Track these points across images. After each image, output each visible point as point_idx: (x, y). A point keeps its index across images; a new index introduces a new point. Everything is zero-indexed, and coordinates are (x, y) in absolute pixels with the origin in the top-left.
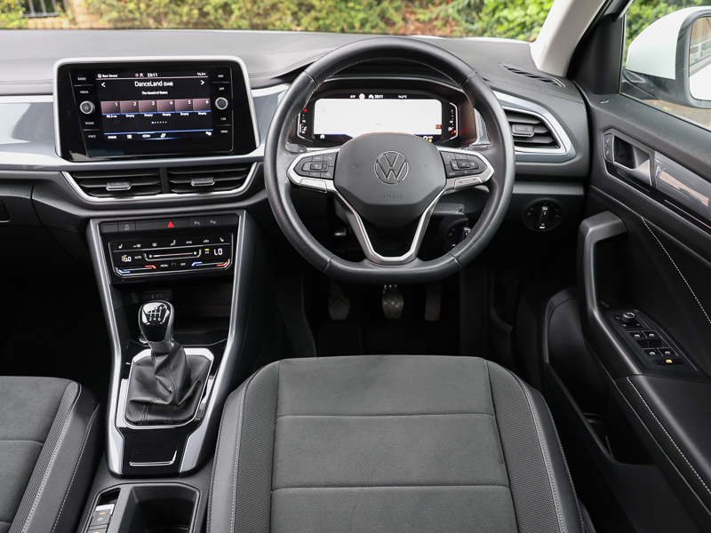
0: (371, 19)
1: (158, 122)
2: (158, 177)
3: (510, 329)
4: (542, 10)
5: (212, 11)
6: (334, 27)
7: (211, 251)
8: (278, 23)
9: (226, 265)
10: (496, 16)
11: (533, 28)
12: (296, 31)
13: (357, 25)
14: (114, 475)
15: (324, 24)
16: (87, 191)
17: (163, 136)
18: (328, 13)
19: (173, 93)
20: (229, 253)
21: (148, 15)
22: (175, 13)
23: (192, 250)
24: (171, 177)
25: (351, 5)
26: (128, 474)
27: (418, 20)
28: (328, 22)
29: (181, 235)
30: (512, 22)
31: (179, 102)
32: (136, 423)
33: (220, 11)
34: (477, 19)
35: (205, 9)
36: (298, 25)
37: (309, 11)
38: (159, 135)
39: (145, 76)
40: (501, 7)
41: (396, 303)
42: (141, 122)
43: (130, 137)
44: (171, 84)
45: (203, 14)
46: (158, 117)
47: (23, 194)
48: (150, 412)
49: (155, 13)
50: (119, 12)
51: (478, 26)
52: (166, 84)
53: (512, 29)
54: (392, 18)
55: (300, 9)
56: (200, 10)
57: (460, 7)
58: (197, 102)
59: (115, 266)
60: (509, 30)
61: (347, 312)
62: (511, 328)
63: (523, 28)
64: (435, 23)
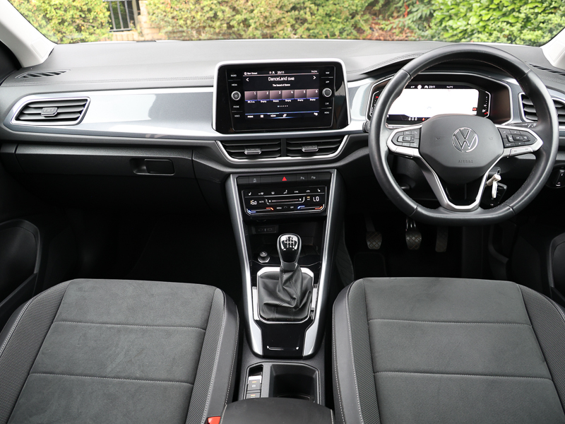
0: (347, 28)
1: (281, 106)
2: (279, 145)
3: (505, 260)
4: (481, 20)
5: (236, 25)
6: (321, 35)
7: (311, 199)
8: (281, 33)
9: (322, 208)
10: (443, 25)
11: (473, 34)
12: (294, 38)
13: (337, 33)
14: (256, 355)
15: (314, 33)
16: (230, 154)
17: (285, 115)
18: (316, 25)
19: (294, 86)
20: (324, 200)
21: (192, 28)
22: (210, 26)
23: (299, 197)
24: (289, 145)
25: (333, 18)
26: (267, 355)
27: (382, 29)
28: (316, 31)
29: (291, 186)
30: (456, 29)
31: (297, 92)
32: (268, 320)
33: (242, 24)
34: (428, 27)
35: (231, 24)
36: (295, 34)
37: (303, 23)
38: (282, 115)
39: (276, 73)
40: (447, 19)
41: (416, 238)
42: (271, 106)
43: (262, 116)
44: (293, 79)
45: (230, 27)
46: (282, 102)
47: (186, 156)
48: (278, 312)
49: (197, 27)
50: (173, 26)
51: (429, 32)
52: (289, 79)
53: (456, 35)
54: (362, 28)
55: (297, 22)
56: (228, 24)
57: (415, 19)
58: (309, 91)
59: (247, 208)
60: (452, 36)
61: (380, 244)
62: (507, 259)
63: (464, 34)
64: (394, 31)
